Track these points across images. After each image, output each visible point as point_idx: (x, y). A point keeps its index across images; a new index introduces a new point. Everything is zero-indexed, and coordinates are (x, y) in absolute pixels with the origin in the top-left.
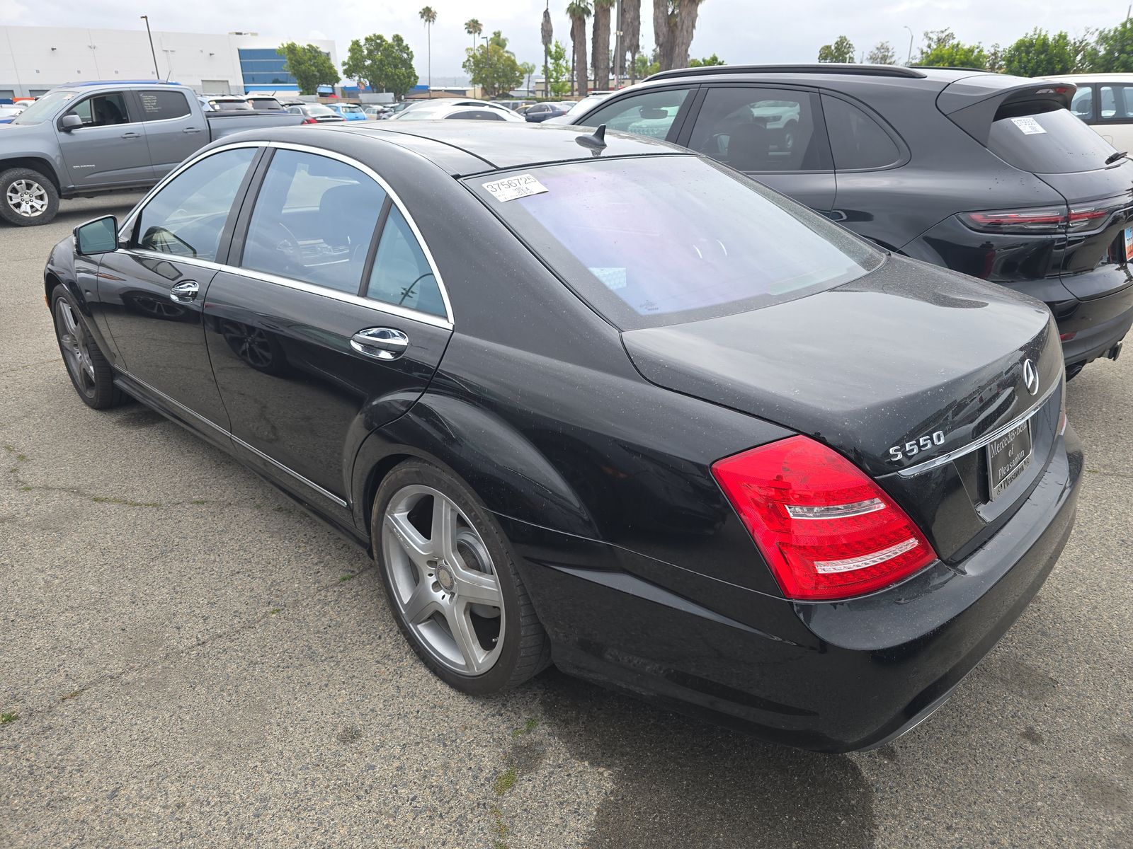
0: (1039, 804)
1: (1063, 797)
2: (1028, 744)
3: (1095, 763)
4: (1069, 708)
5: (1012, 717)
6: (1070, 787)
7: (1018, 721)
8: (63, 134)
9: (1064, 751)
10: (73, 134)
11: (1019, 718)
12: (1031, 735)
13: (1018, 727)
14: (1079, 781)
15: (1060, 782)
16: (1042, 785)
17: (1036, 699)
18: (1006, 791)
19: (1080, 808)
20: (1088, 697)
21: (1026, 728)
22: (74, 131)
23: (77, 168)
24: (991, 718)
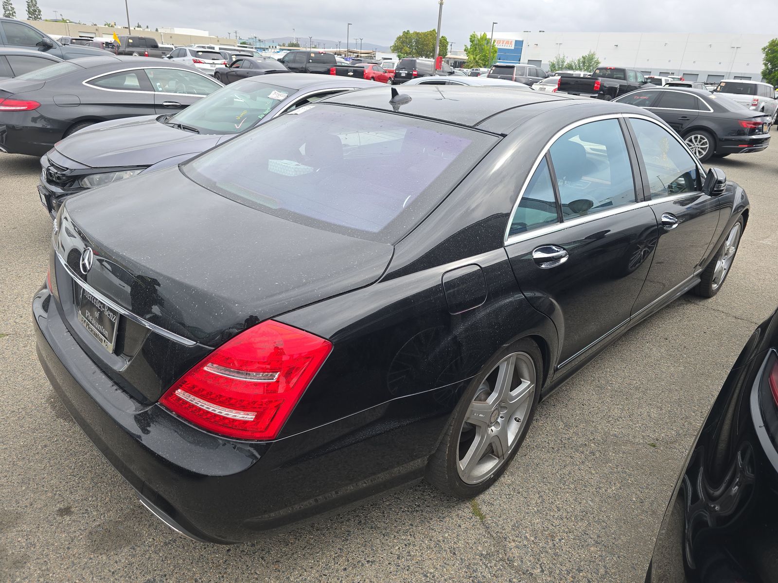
0: (24, 488)
1: (17, 502)
2: (62, 506)
3: (21, 533)
4: (68, 548)
5: (87, 510)
6: (19, 509)
7: (81, 511)
9: (41, 522)
11: (83, 513)
12: (66, 511)
13: (77, 508)
14: (19, 516)
15: (26, 506)
16: (32, 496)
17: (91, 533)
18: (44, 478)
19: (5, 505)
20: (68, 568)
21: (73, 512)
24: (94, 498)
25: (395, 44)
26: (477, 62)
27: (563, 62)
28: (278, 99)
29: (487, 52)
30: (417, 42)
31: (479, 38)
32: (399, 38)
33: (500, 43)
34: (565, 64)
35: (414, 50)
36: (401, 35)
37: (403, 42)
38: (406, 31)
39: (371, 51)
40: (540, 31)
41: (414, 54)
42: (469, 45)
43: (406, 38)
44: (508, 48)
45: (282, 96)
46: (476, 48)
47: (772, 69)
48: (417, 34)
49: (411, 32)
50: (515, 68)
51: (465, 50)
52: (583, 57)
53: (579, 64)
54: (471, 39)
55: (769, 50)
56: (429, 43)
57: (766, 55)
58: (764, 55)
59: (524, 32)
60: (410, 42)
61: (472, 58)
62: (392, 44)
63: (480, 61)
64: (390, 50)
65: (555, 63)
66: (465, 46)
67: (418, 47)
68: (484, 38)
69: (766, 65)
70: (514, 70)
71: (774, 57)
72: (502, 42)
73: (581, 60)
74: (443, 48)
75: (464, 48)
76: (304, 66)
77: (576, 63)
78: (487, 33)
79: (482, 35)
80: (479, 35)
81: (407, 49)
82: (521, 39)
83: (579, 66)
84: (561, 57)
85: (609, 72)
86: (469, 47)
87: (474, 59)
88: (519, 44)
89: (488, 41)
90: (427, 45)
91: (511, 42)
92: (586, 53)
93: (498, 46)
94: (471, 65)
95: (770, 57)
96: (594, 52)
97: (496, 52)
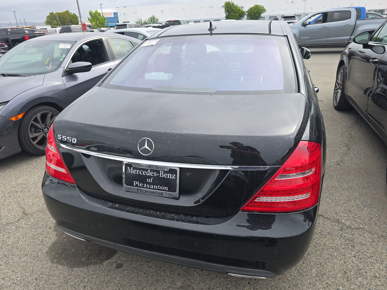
8: (303, 27)
10: (307, 27)
22: (306, 26)
23: (303, 38)
25: (47, 20)
26: (98, 25)
27: (141, 21)
28: (66, 48)
29: (101, 20)
30: (60, 18)
31: (94, 13)
32: (48, 17)
33: (106, 15)
34: (143, 22)
35: (59, 22)
36: (49, 15)
37: (51, 19)
38: (51, 12)
39: (32, 26)
40: (124, 7)
41: (60, 24)
42: (90, 17)
43: (52, 16)
44: (111, 17)
45: (68, 46)
46: (94, 18)
47: (228, 15)
48: (59, 13)
49: (54, 13)
50: (127, 25)
51: (89, 20)
52: (150, 18)
53: (149, 21)
54: (90, 14)
55: (225, 7)
56: (67, 18)
57: (225, 9)
58: (224, 9)
59: (116, 8)
60: (56, 18)
61: (95, 24)
62: (45, 20)
63: (99, 25)
64: (45, 24)
65: (138, 22)
66: (88, 17)
67: (61, 20)
68: (97, 12)
69: (226, 13)
70: (127, 26)
71: (228, 9)
72: (106, 14)
73: (150, 19)
74: (76, 20)
75: (87, 19)
76: (5, 37)
77: (148, 21)
78: (98, 10)
79: (95, 11)
80: (94, 11)
81: (55, 22)
82: (116, 12)
83: (150, 22)
84: (140, 19)
85: (172, 23)
86: (90, 18)
87: (96, 24)
88: (116, 14)
89: (99, 14)
90: (66, 19)
91: (111, 13)
92: (151, 16)
93: (106, 16)
94: (96, 27)
95: (227, 10)
96: (154, 15)
97: (105, 19)
